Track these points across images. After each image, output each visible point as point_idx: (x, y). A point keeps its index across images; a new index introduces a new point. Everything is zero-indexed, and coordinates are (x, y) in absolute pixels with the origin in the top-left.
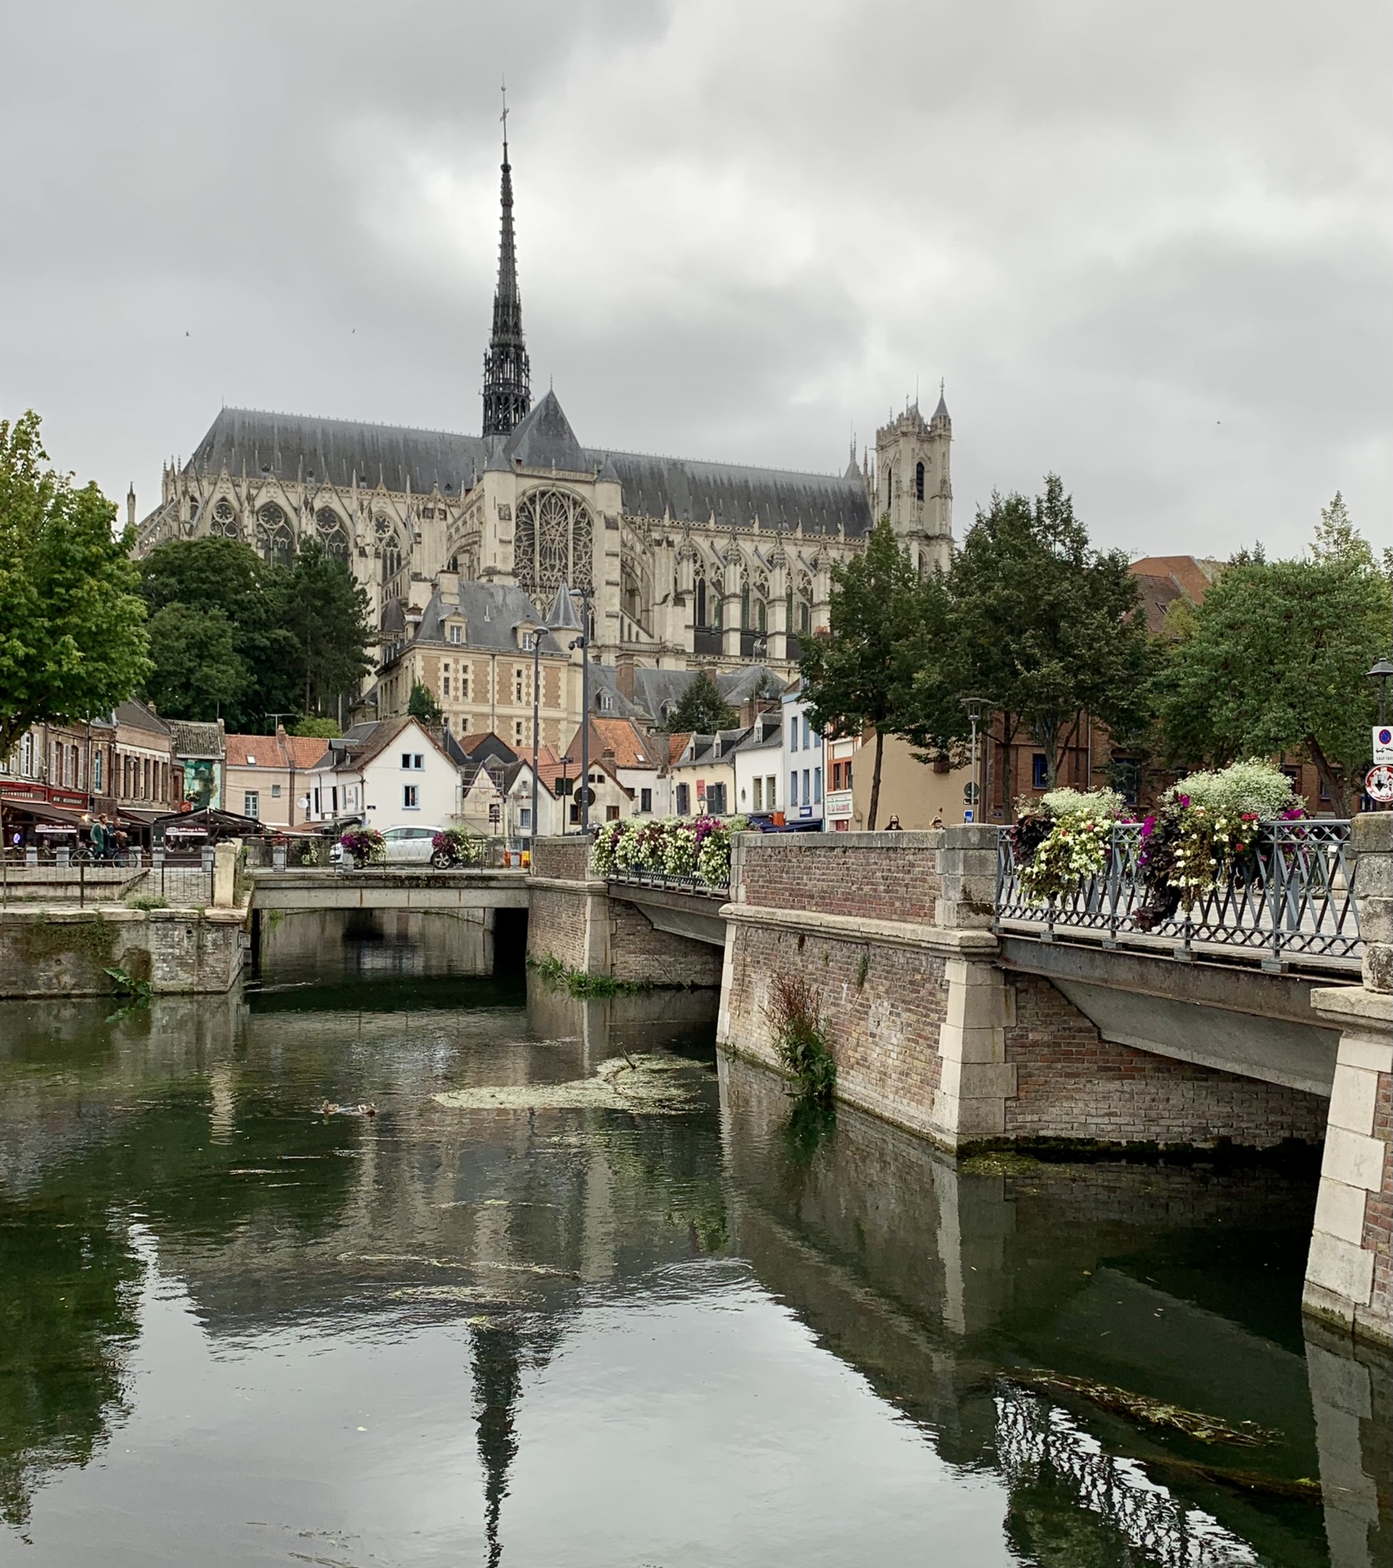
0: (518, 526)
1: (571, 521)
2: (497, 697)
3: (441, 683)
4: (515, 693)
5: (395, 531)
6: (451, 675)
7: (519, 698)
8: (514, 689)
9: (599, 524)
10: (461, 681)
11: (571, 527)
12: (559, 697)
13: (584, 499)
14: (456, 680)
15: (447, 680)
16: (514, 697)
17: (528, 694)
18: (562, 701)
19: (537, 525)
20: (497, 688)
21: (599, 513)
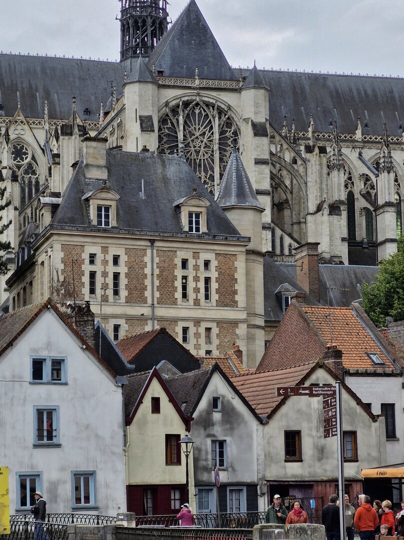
0: (160, 139)
1: (216, 130)
2: (157, 295)
3: (86, 279)
4: (180, 289)
5: (33, 158)
6: (98, 268)
7: (185, 296)
8: (178, 284)
9: (247, 131)
10: (111, 276)
11: (216, 136)
12: (235, 292)
13: (229, 107)
14: (105, 274)
15: (93, 275)
16: (178, 295)
17: (197, 290)
18: (241, 298)
19: (180, 136)
20: (157, 283)
21: (246, 120)
